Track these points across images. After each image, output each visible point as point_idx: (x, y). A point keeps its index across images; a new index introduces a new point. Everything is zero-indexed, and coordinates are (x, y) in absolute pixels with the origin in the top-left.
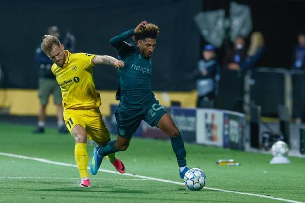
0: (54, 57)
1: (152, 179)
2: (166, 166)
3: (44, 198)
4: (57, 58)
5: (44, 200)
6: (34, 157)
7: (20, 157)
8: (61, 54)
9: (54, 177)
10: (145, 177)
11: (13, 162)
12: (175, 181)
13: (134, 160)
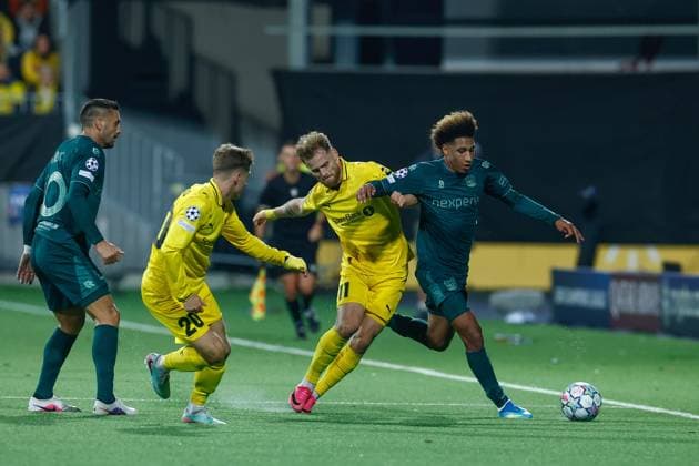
0: (317, 170)
1: (630, 405)
2: (655, 383)
3: (429, 442)
4: (324, 172)
5: (431, 445)
6: (411, 366)
7: (386, 365)
8: (331, 164)
9: (449, 401)
10: (617, 403)
11: (374, 374)
12: (670, 409)
13: (597, 371)
